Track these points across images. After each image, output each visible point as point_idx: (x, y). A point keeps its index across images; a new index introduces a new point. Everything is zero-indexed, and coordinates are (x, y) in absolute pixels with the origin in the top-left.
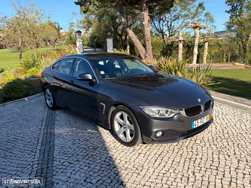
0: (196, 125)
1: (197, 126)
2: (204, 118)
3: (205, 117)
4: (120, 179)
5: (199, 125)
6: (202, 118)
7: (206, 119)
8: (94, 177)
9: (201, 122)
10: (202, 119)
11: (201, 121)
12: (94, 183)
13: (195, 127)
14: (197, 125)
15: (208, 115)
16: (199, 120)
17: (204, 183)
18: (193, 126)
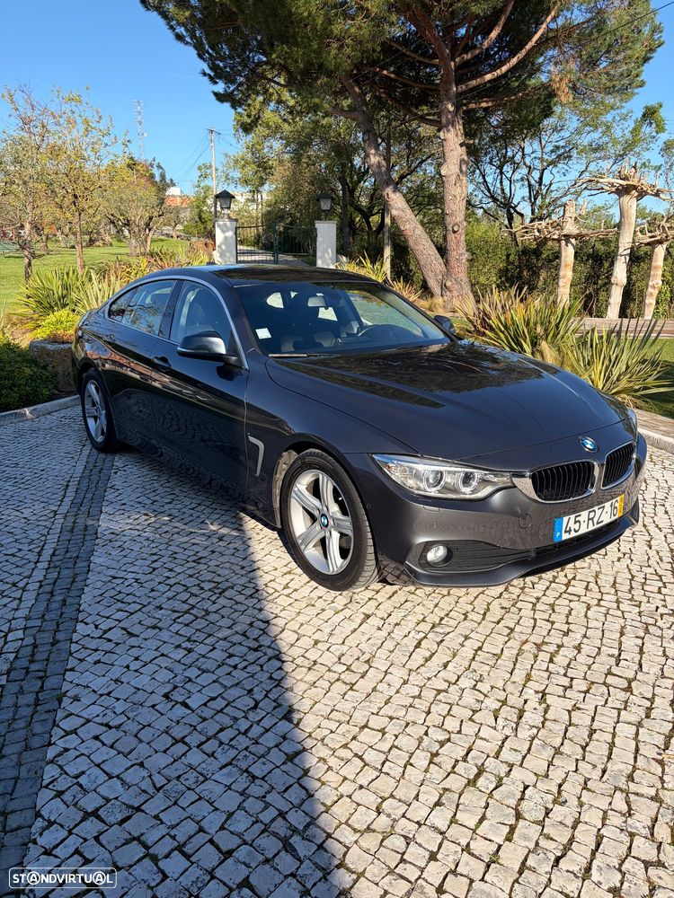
0: (569, 531)
1: (573, 534)
2: (603, 507)
3: (607, 505)
4: (286, 700)
5: (583, 530)
6: (593, 507)
7: (609, 513)
8: (200, 688)
9: (589, 519)
10: (594, 511)
11: (591, 516)
12: (194, 706)
13: (565, 537)
14: (576, 531)
15: (618, 498)
16: (584, 515)
17: (573, 732)
18: (558, 534)
